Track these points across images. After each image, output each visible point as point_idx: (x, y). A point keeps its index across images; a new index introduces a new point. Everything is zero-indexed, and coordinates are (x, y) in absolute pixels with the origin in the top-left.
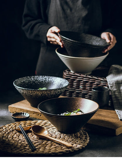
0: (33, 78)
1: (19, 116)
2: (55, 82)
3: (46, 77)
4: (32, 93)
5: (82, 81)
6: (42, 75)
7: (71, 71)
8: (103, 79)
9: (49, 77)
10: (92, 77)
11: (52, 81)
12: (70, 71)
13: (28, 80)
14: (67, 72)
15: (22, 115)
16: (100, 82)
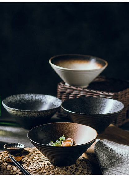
0: (19, 96)
1: (12, 147)
2: (44, 100)
3: (32, 95)
4: (28, 114)
5: (78, 94)
6: (28, 93)
7: (67, 84)
8: (102, 92)
9: (36, 95)
10: (90, 90)
11: (40, 99)
12: (64, 83)
13: (14, 99)
14: (61, 85)
15: (16, 146)
16: (99, 96)
